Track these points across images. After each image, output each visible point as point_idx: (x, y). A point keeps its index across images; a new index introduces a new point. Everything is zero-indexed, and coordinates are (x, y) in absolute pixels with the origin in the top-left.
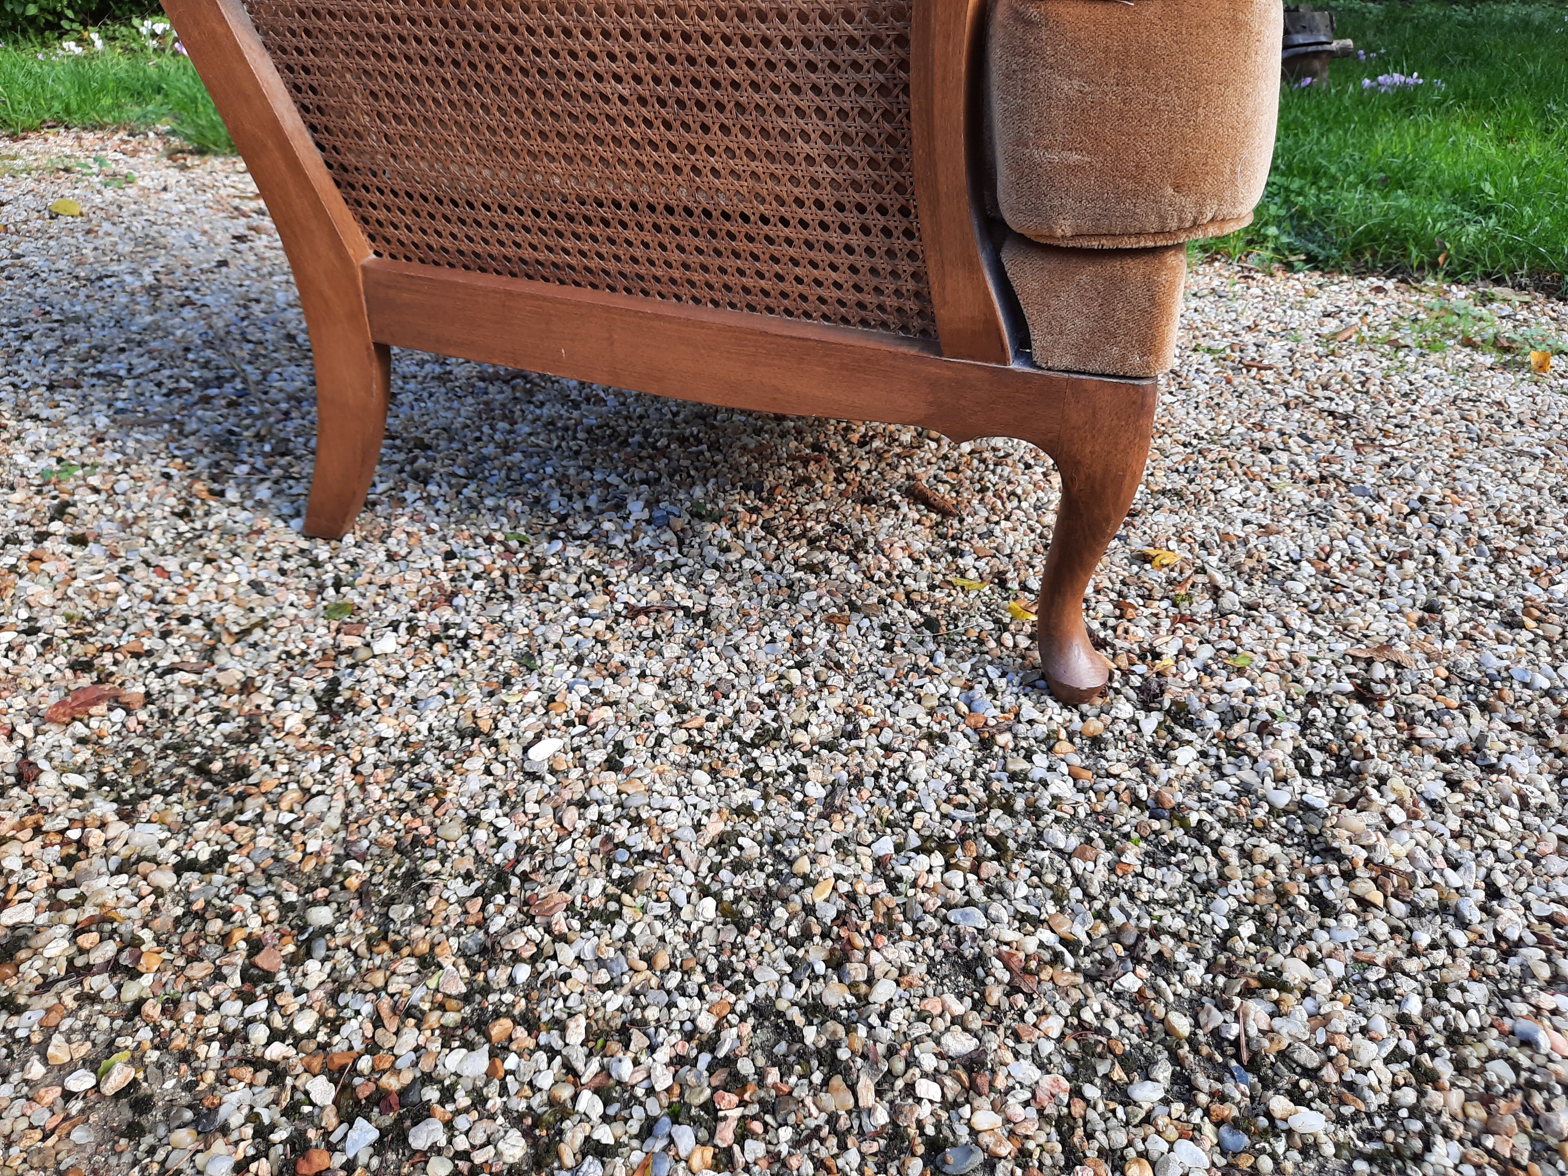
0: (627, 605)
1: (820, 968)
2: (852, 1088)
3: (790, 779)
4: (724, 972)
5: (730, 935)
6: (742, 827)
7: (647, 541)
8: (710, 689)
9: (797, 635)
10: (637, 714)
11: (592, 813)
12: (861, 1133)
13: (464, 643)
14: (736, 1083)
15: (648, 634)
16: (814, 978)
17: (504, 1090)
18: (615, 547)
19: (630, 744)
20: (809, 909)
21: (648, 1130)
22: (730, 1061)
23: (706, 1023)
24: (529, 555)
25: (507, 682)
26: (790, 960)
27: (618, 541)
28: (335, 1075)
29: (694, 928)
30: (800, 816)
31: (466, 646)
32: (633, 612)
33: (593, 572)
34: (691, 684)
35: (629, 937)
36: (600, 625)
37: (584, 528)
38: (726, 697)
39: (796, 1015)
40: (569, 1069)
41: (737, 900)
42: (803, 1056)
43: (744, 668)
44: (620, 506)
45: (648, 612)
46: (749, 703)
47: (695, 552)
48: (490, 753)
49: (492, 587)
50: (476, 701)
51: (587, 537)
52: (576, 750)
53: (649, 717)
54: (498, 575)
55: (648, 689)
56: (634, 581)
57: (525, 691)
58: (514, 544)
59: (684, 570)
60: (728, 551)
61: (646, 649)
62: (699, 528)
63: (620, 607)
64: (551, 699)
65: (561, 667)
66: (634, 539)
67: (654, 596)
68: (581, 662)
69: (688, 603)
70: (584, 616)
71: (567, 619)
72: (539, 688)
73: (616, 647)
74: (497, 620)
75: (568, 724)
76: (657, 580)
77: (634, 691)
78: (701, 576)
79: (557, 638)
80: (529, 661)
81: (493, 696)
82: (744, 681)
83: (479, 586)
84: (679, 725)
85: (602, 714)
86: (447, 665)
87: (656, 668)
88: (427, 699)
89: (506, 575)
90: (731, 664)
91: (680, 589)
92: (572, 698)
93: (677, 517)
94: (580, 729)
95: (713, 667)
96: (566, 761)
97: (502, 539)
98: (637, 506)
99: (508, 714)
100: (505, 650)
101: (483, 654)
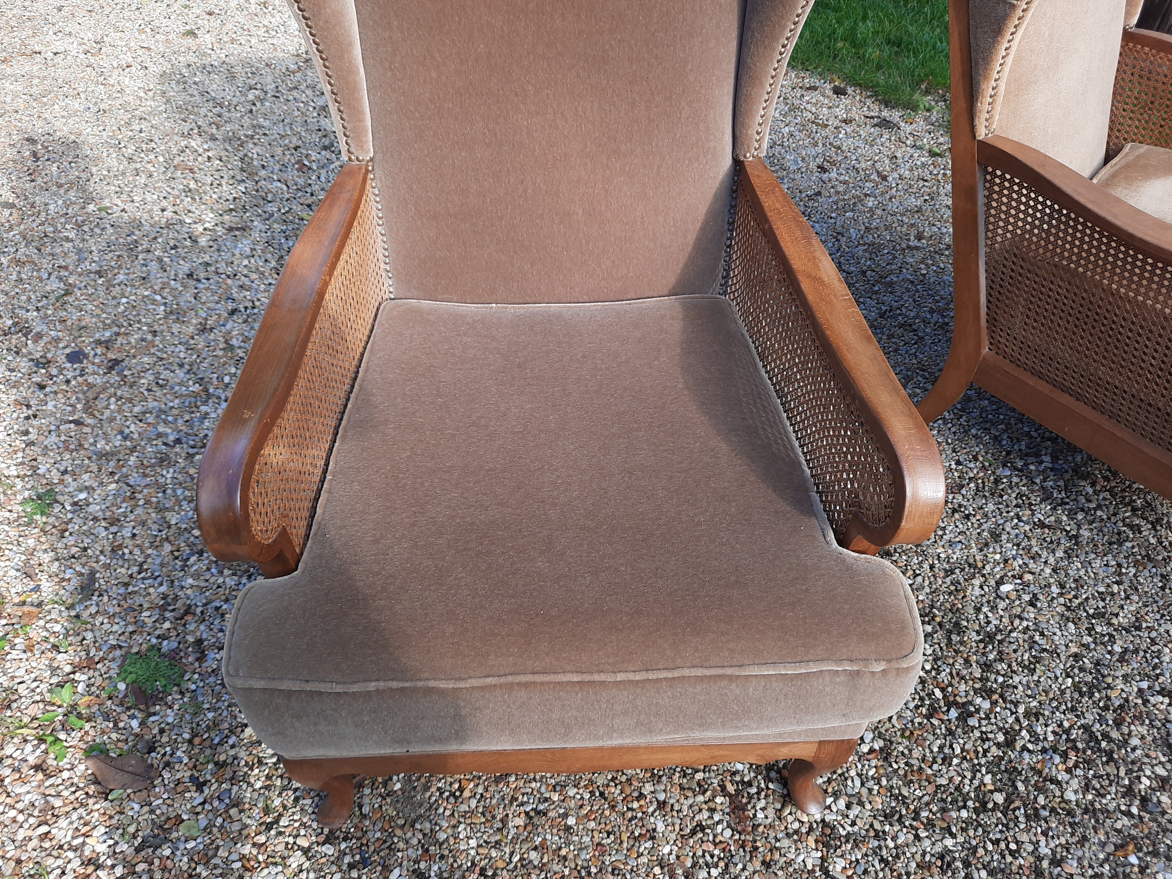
0: (1040, 520)
1: (1111, 722)
2: (1118, 769)
3: (1106, 638)
4: (1073, 709)
5: (1076, 695)
6: (1084, 653)
7: (1051, 483)
8: (1076, 581)
9: (1119, 565)
10: (1044, 583)
11: (1025, 624)
12: (1118, 783)
13: (967, 517)
14: (1075, 748)
15: (1048, 539)
16: (1108, 725)
17: (996, 718)
18: (1035, 483)
19: (1041, 597)
20: (1109, 698)
21: (1044, 751)
22: (1074, 741)
23: (1066, 724)
24: (994, 473)
25: (987, 545)
26: (1099, 715)
27: (1038, 481)
28: (943, 690)
29: (1063, 687)
30: (1108, 657)
31: (969, 519)
32: (1042, 525)
33: (1024, 495)
34: (1067, 575)
35: (1039, 681)
36: (1027, 528)
37: (1020, 464)
38: (1082, 587)
39: (1098, 734)
40: (1017, 720)
41: (1080, 682)
42: (1100, 750)
43: (1092, 575)
44: (1037, 455)
45: (1049, 527)
46: (1093, 595)
47: (1074, 497)
48: (982, 579)
49: (977, 487)
50: (974, 550)
51: (1021, 470)
52: (1017, 591)
53: (1049, 586)
54: (980, 481)
55: (1048, 571)
56: (1043, 506)
57: (995, 553)
58: (987, 464)
59: (1067, 507)
60: (1090, 501)
61: (1047, 548)
62: (1076, 482)
63: (1036, 520)
64: (1006, 561)
65: (1010, 545)
66: (1044, 480)
67: (1053, 519)
68: (1018, 545)
69: (1068, 528)
70: (1020, 520)
71: (1012, 519)
72: (1001, 553)
73: (1034, 542)
74: (981, 508)
75: (1014, 576)
76: (1054, 509)
77: (1042, 570)
78: (1076, 514)
79: (1008, 529)
80: (996, 536)
81: (981, 550)
82: (1092, 582)
83: (972, 485)
84: (1061, 594)
85: (1028, 577)
86: (961, 526)
87: (1052, 560)
88: (955, 543)
89: (983, 483)
90: (1087, 571)
91: (1065, 518)
92: (1015, 564)
93: (1066, 471)
94: (1019, 581)
95: (1078, 570)
96: (1014, 595)
97: (981, 459)
98: (1047, 459)
99: (988, 562)
100: (985, 526)
101: (976, 526)
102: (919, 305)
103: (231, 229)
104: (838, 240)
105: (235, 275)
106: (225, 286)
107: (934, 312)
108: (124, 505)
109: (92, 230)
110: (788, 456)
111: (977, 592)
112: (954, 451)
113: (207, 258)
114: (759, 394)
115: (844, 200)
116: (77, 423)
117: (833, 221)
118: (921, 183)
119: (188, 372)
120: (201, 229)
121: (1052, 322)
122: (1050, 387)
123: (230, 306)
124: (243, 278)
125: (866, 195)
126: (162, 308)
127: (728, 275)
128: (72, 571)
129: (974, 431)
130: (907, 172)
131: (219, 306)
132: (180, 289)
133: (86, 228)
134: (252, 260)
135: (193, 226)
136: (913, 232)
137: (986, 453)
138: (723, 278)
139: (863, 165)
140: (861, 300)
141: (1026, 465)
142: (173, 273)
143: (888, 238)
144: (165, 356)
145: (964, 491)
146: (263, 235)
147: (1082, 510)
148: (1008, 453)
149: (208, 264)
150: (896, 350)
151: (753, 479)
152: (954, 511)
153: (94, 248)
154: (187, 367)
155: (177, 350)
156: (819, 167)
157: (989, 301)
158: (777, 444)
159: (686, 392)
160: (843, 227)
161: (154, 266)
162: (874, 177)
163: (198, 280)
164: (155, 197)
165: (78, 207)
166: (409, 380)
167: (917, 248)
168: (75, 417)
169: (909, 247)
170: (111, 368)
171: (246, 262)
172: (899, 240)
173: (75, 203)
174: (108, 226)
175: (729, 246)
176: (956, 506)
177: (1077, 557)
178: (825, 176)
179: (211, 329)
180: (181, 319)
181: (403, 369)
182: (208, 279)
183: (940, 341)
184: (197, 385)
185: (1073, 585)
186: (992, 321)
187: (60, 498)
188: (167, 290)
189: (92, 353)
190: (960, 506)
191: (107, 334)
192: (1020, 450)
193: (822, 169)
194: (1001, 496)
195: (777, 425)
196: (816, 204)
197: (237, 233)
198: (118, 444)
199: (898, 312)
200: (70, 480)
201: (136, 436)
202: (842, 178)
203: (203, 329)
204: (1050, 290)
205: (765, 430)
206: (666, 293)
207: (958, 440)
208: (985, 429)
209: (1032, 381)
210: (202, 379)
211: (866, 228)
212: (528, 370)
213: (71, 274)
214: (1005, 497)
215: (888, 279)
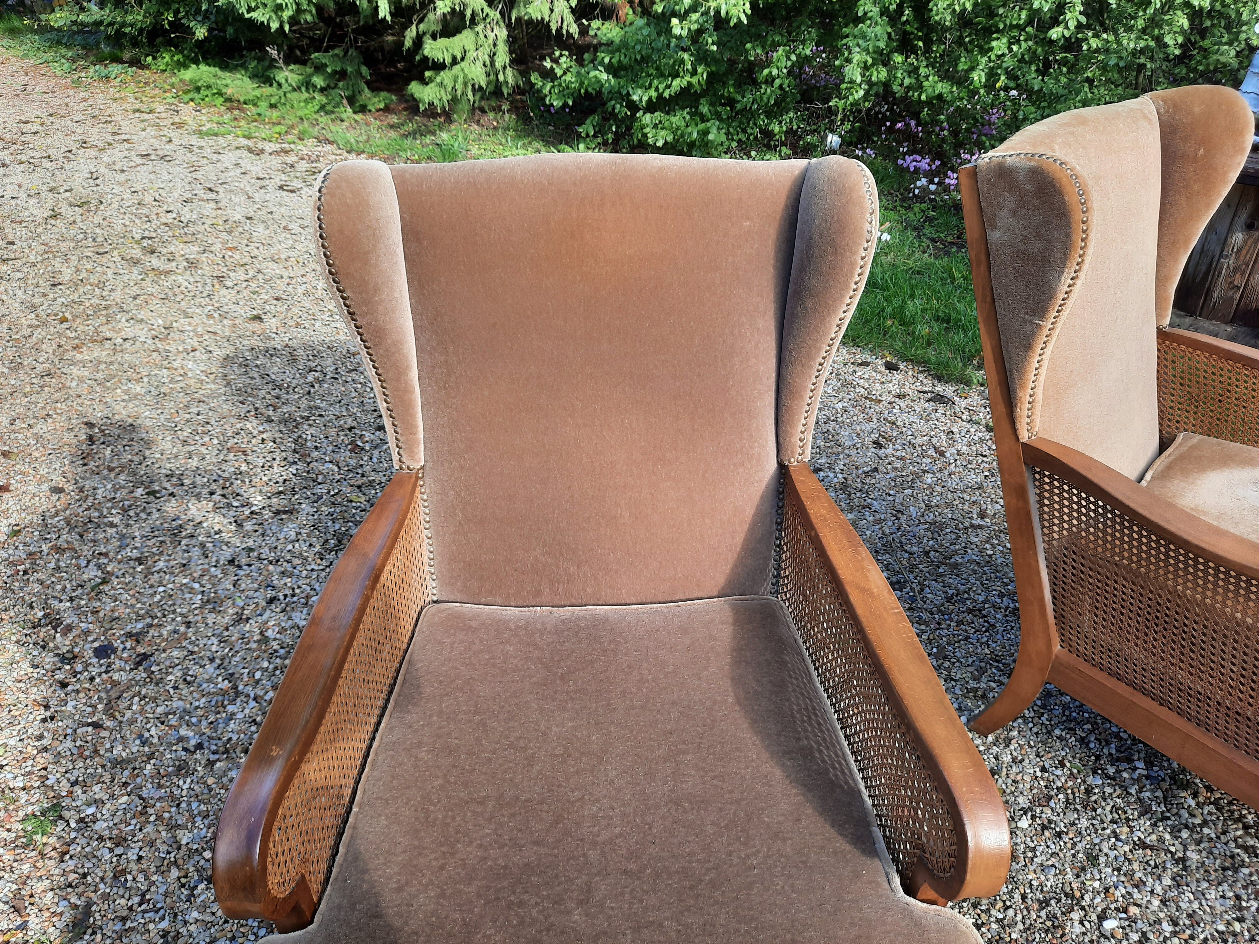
0: (1139, 839)
7: (1148, 794)
8: (1189, 916)
9: (1238, 897)
10: (1152, 918)
13: (1059, 835)
15: (1152, 863)
18: (1131, 794)
24: (1084, 781)
25: (1083, 869)
27: (1133, 791)
31: (1060, 838)
32: (1143, 845)
33: (1120, 808)
34: (1178, 908)
36: (1127, 848)
37: (1111, 771)
38: (1199, 925)
43: (1208, 909)
44: (1129, 760)
45: (1151, 848)
46: (1212, 935)
47: (1175, 811)
48: (1082, 913)
49: (1067, 799)
50: (1070, 876)
51: (1113, 779)
52: (1123, 928)
53: (1158, 922)
54: (1069, 792)
55: (1156, 903)
56: (1142, 822)
57: (1093, 879)
58: (1075, 771)
59: (1169, 823)
60: (1193, 816)
61: (1152, 874)
62: (1176, 792)
63: (1136, 839)
64: (1107, 890)
65: (1109, 870)
66: (1140, 790)
67: (1154, 837)
68: (1119, 870)
69: (1173, 849)
70: (1118, 839)
71: (1109, 838)
72: (1100, 880)
73: (1136, 866)
74: (1073, 824)
75: (1117, 909)
76: (1154, 825)
77: (1149, 901)
78: (1179, 831)
79: (1106, 850)
80: (1093, 859)
81: (1078, 876)
82: (1208, 918)
83: (1061, 796)
84: (1175, 934)
85: (1133, 910)
86: (1053, 846)
87: (1158, 889)
88: (1047, 867)
89: (1073, 793)
90: (1201, 904)
91: (1167, 836)
92: (1118, 894)
93: (1163, 780)
94: (1123, 915)
95: (1190, 902)
96: (1119, 934)
97: (1068, 765)
98: (1140, 764)
99: (1087, 891)
100: (1079, 847)
101: (1069, 845)
102: (987, 588)
103: (278, 513)
104: (898, 519)
105: (278, 561)
106: (265, 573)
107: (1004, 596)
108: (133, 822)
109: (137, 515)
110: (847, 783)
111: (1078, 929)
112: (1038, 756)
113: (250, 543)
114: (814, 709)
115: (902, 476)
116: (96, 726)
117: (891, 498)
118: (980, 459)
119: (218, 667)
120: (247, 512)
121: (1122, 621)
122: (1131, 689)
123: (270, 594)
124: (285, 564)
125: (924, 471)
126: (200, 597)
127: (779, 574)
128: (66, 903)
129: (1057, 732)
130: (965, 448)
131: (258, 593)
132: (220, 576)
133: (132, 513)
134: (297, 545)
135: (240, 509)
136: (975, 510)
137: (1074, 758)
138: (774, 577)
139: (919, 440)
140: (926, 583)
141: (1118, 771)
142: (214, 559)
143: (950, 516)
144: (196, 649)
145: (1052, 804)
146: (310, 518)
147: (1187, 827)
148: (1098, 758)
149: (251, 550)
150: (967, 639)
151: (809, 811)
152: (1044, 827)
153: (137, 534)
154: (218, 661)
155: (210, 642)
156: (874, 443)
157: (1054, 597)
158: (834, 768)
159: (737, 708)
160: (902, 505)
161: (196, 552)
162: (931, 452)
163: (239, 567)
164: (205, 480)
165: (127, 491)
166: (447, 695)
167: (980, 527)
168: (95, 719)
169: (972, 526)
170: (139, 664)
171: (290, 547)
172: (961, 518)
173: (124, 487)
174: (154, 511)
175: (779, 546)
176: (1046, 822)
177: (1187, 886)
178: (881, 452)
179: (248, 620)
180: (218, 609)
181: (441, 682)
182: (250, 565)
183: (1012, 628)
184: (226, 682)
185: (1187, 922)
186: (1060, 618)
187: (66, 814)
188: (207, 578)
189: (122, 646)
190: (1050, 822)
191: (140, 626)
192: (1110, 754)
193: (877, 444)
194: (1095, 810)
195: (834, 746)
196: (874, 481)
197: (284, 516)
198: (135, 750)
199: (966, 596)
200: (80, 792)
201: (155, 740)
202: (898, 454)
203: (240, 619)
204: (1115, 589)
205: (820, 752)
206: (715, 593)
207: (1041, 742)
208: (1070, 729)
209: (1111, 683)
210: (232, 675)
211: (926, 505)
212: (571, 683)
213: (110, 561)
214: (1099, 811)
215: (953, 560)
